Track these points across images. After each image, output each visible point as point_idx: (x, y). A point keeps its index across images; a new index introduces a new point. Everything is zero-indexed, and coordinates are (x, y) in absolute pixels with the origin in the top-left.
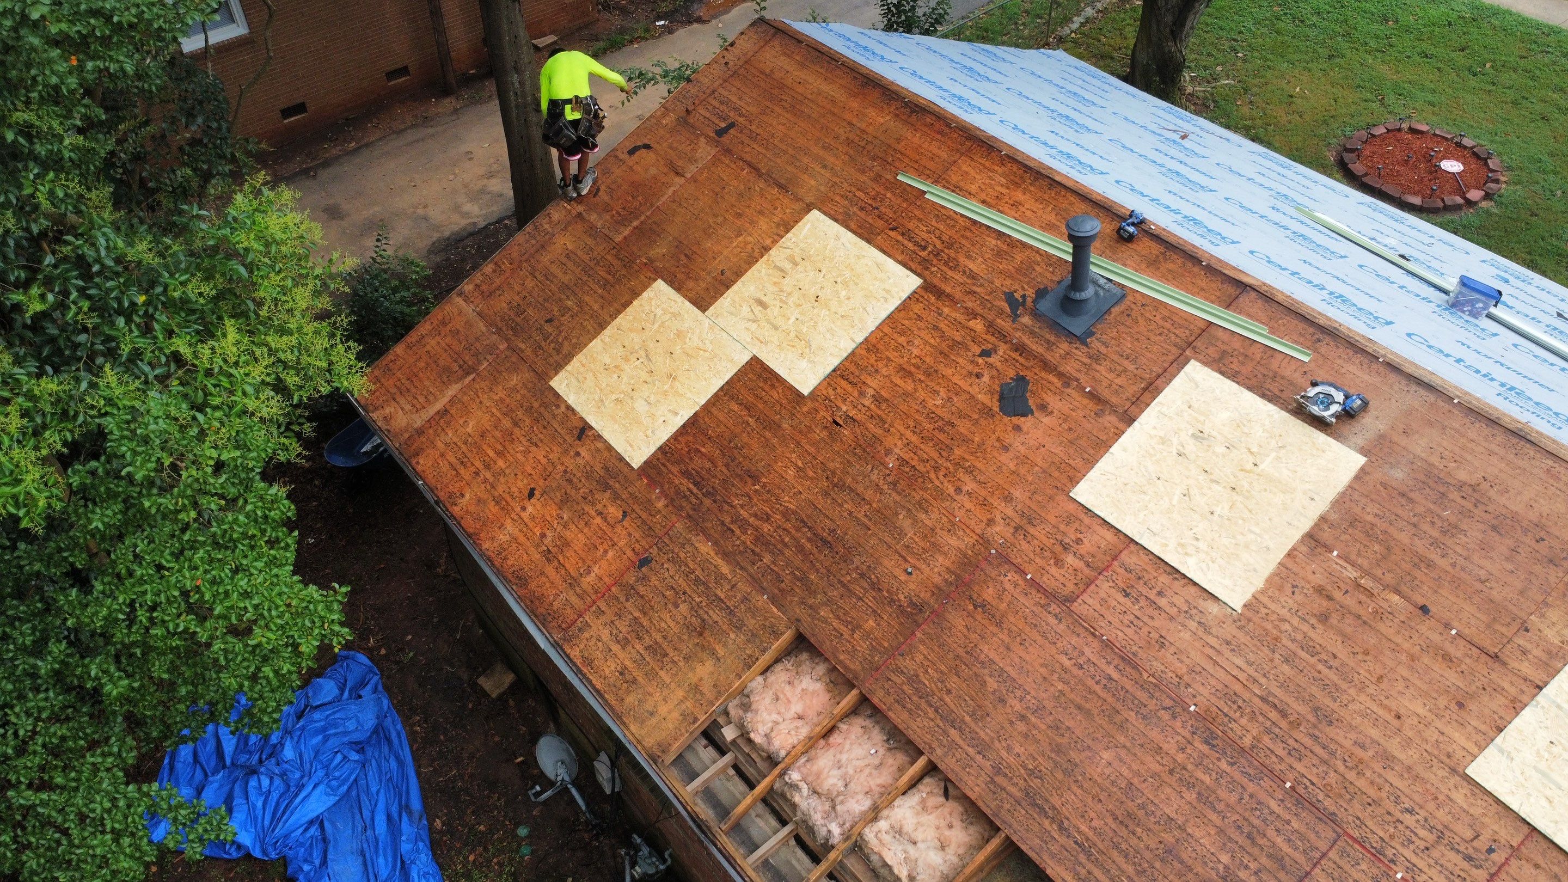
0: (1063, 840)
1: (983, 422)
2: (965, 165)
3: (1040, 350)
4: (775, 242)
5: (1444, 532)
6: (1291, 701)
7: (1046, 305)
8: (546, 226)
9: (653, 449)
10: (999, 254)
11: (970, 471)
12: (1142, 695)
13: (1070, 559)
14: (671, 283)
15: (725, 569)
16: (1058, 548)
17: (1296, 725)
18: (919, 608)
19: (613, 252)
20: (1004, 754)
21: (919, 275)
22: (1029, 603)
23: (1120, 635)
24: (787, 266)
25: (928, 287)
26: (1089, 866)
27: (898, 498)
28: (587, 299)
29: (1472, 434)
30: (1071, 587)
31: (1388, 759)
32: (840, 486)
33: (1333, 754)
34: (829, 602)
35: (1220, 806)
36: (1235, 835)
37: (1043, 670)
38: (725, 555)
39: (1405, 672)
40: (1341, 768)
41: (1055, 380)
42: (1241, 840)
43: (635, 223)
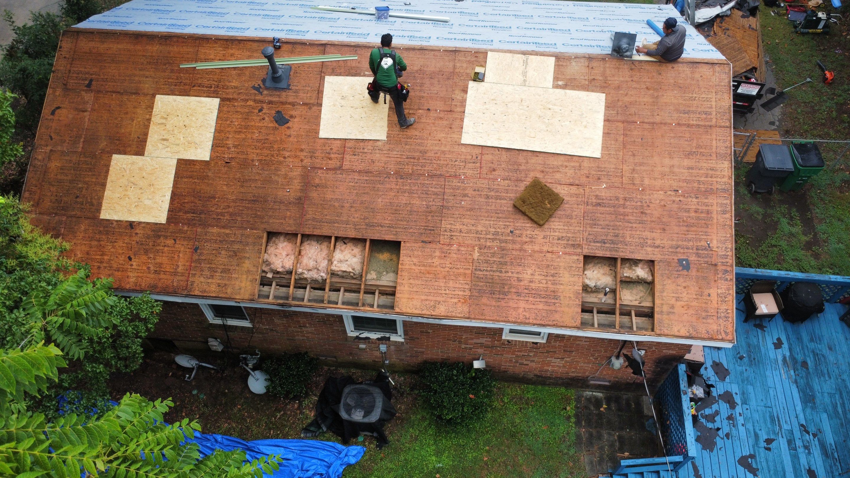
0: (384, 229)
1: (276, 132)
2: (202, 50)
3: (277, 99)
4: (151, 115)
5: (421, 86)
6: (414, 154)
7: (268, 84)
8: (39, 163)
9: (166, 213)
10: (239, 75)
11: (284, 149)
12: (378, 179)
13: (332, 156)
14: (120, 153)
15: (228, 231)
16: (327, 155)
17: (419, 159)
18: (300, 198)
19: (82, 156)
20: (353, 220)
21: (216, 97)
22: (330, 175)
23: (361, 167)
24: (164, 121)
25: (223, 100)
26: (395, 230)
27: (267, 172)
28: (87, 179)
29: (411, 56)
30: (338, 163)
31: (443, 152)
32: (246, 181)
33: (431, 160)
34: (270, 217)
35: (415, 192)
36: (423, 196)
37: (348, 191)
38: (224, 227)
39: (434, 128)
40: (435, 162)
41: (289, 106)
42: (425, 196)
43: (82, 140)
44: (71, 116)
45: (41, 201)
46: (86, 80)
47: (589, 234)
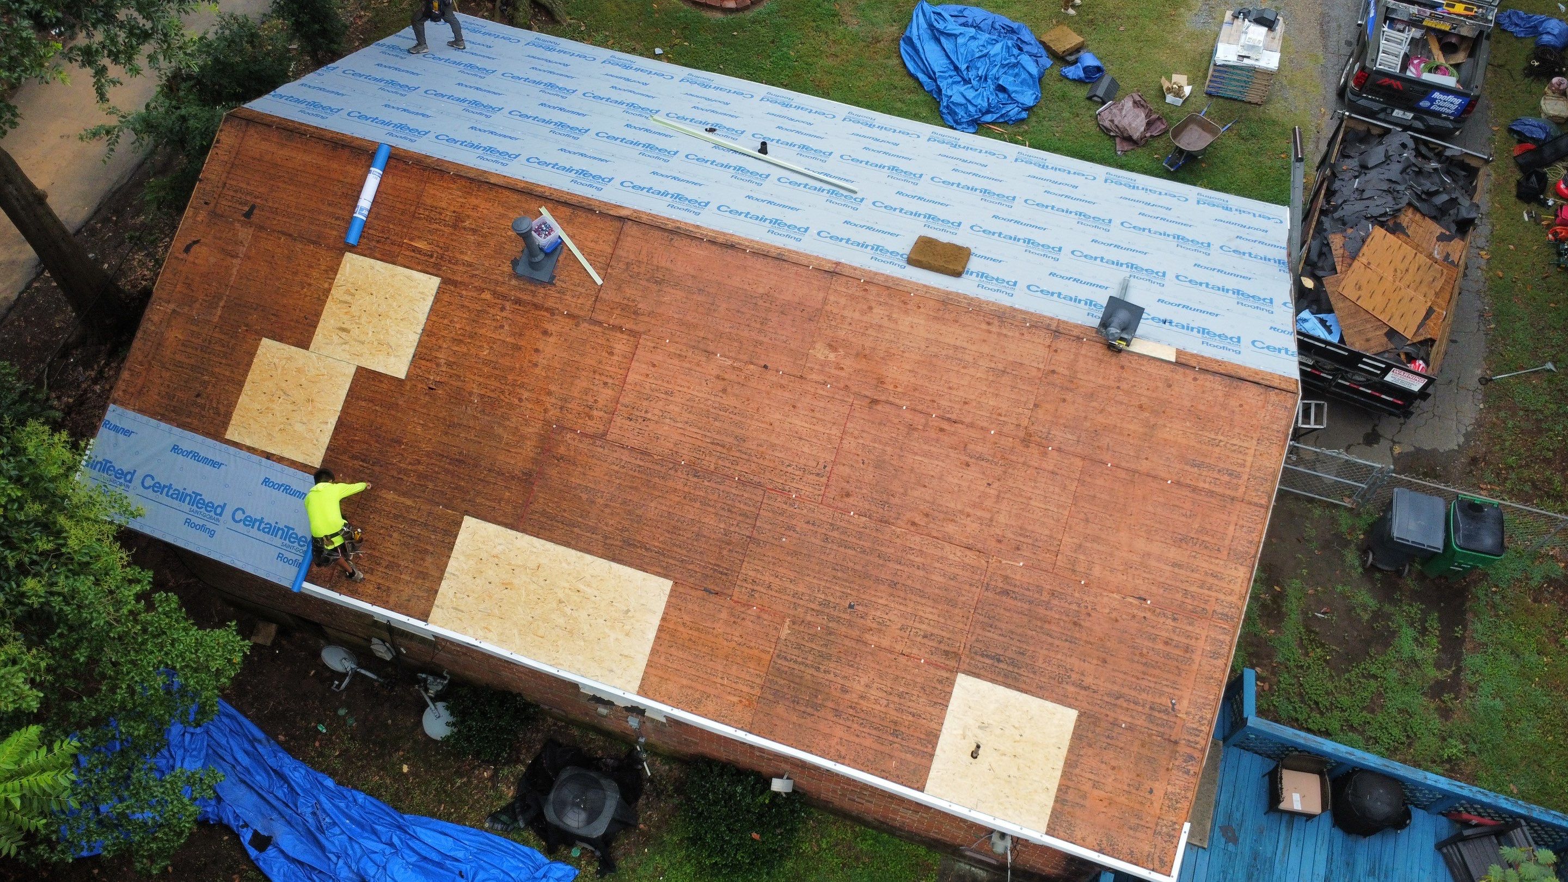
0: (649, 554)
1: (516, 354)
2: (431, 190)
3: (530, 298)
4: (331, 284)
5: (762, 324)
6: (724, 438)
7: (521, 269)
8: (153, 328)
9: (324, 451)
10: (479, 244)
11: (522, 386)
12: (658, 467)
13: (595, 413)
14: (273, 338)
15: (409, 502)
16: (587, 410)
17: (730, 449)
18: (529, 474)
19: (217, 330)
20: (605, 528)
21: (436, 275)
22: (584, 446)
23: (635, 442)
24: (348, 298)
25: (445, 281)
26: (666, 560)
27: (489, 419)
28: (217, 370)
29: (758, 266)
30: (602, 427)
31: (773, 446)
32: (452, 425)
33: (750, 455)
34: (478, 493)
35: (712, 503)
36: (722, 512)
37: (606, 477)
38: (404, 494)
39: (767, 402)
40: (756, 460)
41: (546, 314)
42: (726, 514)
43: (221, 304)
44: (212, 260)
45: (145, 390)
46: (246, 204)
47: (977, 641)
